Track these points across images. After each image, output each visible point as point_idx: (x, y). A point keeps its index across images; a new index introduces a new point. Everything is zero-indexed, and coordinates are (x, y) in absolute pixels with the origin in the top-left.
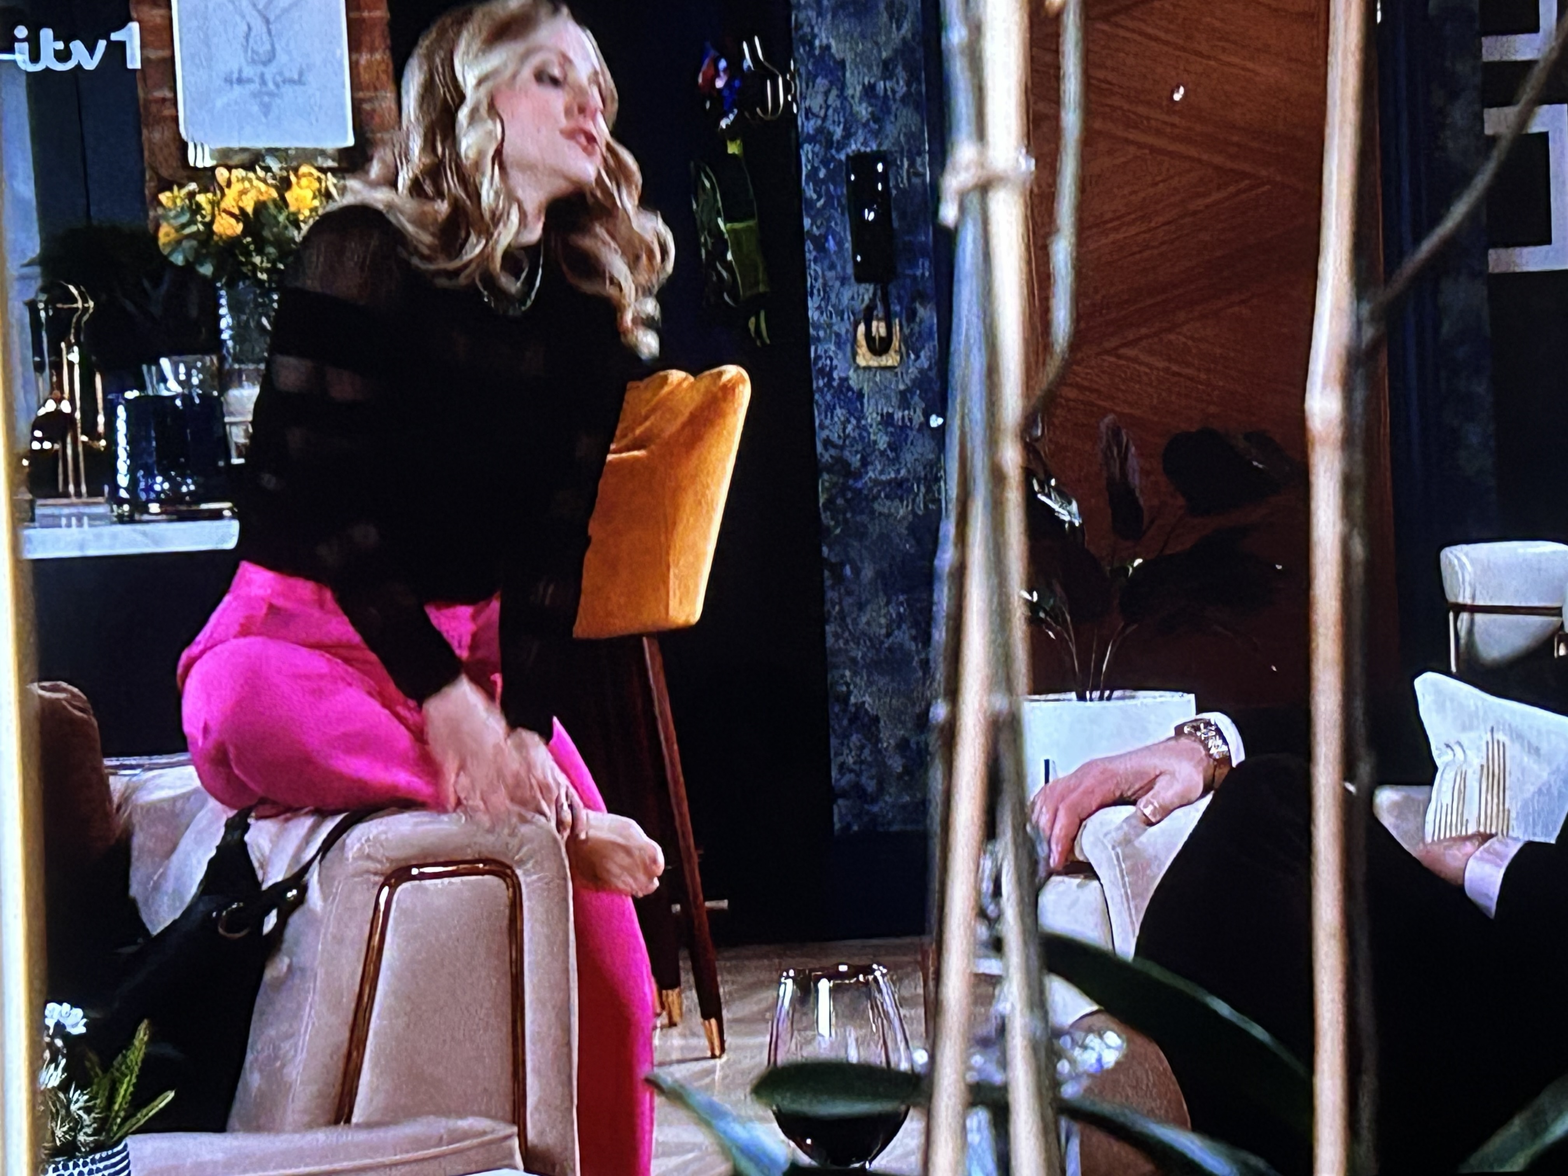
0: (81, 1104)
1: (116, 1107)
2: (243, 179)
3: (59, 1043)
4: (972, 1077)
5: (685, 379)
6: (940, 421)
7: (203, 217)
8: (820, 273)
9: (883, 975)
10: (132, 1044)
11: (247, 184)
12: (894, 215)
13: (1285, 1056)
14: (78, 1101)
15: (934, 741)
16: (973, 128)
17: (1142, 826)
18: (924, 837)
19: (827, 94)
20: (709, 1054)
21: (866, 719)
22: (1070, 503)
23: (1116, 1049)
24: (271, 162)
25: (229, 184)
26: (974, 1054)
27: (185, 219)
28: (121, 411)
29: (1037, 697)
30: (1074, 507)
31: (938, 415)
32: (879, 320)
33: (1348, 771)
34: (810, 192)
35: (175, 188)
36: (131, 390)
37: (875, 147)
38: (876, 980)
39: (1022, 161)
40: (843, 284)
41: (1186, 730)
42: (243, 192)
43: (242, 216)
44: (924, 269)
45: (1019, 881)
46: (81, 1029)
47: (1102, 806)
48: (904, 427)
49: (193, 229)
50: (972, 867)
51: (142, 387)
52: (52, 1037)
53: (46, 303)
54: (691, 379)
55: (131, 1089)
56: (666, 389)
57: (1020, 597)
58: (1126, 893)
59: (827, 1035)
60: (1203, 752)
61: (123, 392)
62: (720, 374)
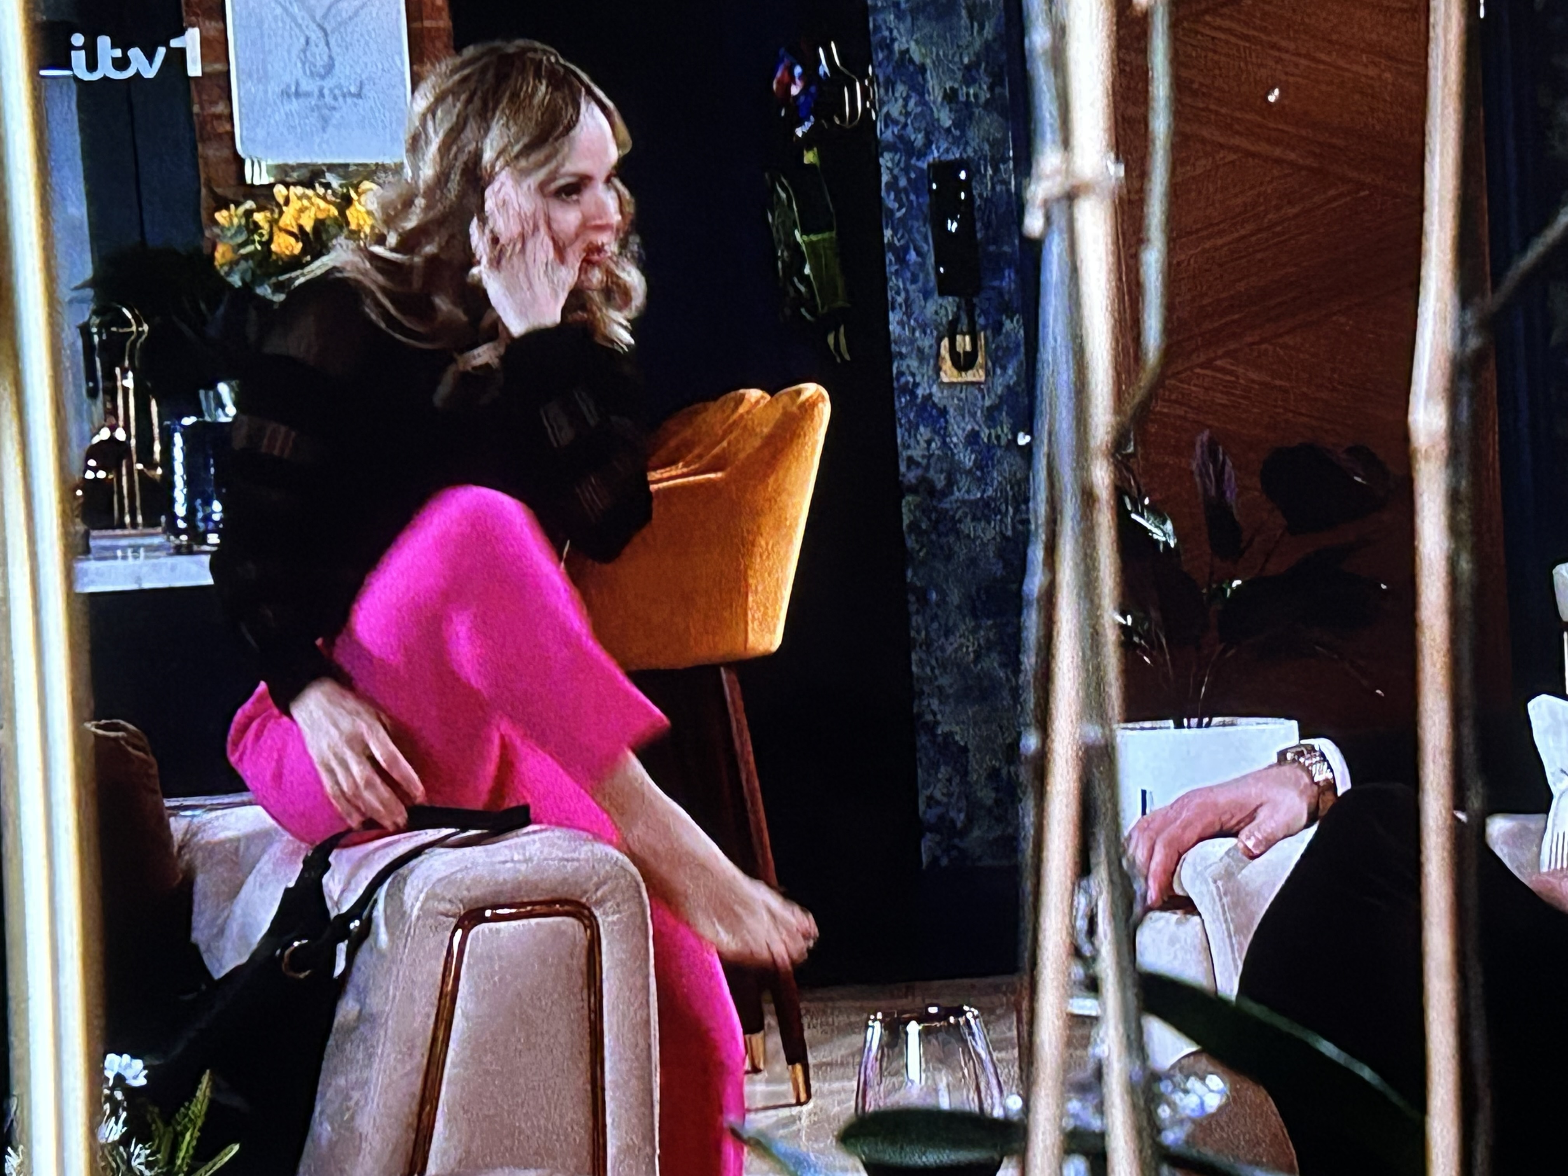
0: (142, 1159)
1: (179, 1162)
2: (300, 198)
3: (119, 1095)
4: (1069, 1124)
5: (762, 397)
6: (1028, 439)
7: (261, 235)
8: (901, 286)
9: (975, 1017)
10: (194, 1096)
11: (305, 202)
12: (979, 225)
13: (1394, 1097)
14: (139, 1156)
15: (1025, 774)
16: (1059, 138)
17: (1245, 859)
18: (1015, 871)
19: (906, 100)
20: (794, 1101)
21: (955, 749)
22: (1164, 523)
23: (1219, 1092)
24: (330, 178)
25: (287, 201)
26: (1070, 1099)
27: (240, 239)
28: (178, 439)
29: (1130, 725)
30: (1169, 526)
31: (1027, 433)
32: (964, 334)
33: (1459, 800)
34: (890, 202)
35: (232, 206)
36: (188, 416)
37: (958, 156)
38: (967, 1022)
39: (1112, 168)
40: (926, 299)
41: (1289, 756)
42: (302, 210)
43: (301, 234)
44: (1008, 281)
45: (1114, 916)
46: (141, 1081)
47: (1201, 839)
48: (990, 447)
49: (250, 248)
50: (1066, 904)
51: (199, 413)
52: (112, 1089)
53: (100, 326)
54: (768, 397)
55: (194, 1143)
56: (742, 410)
57: (1114, 620)
58: (1228, 929)
59: (917, 1080)
60: (1306, 780)
61: (180, 418)
62: (799, 393)
